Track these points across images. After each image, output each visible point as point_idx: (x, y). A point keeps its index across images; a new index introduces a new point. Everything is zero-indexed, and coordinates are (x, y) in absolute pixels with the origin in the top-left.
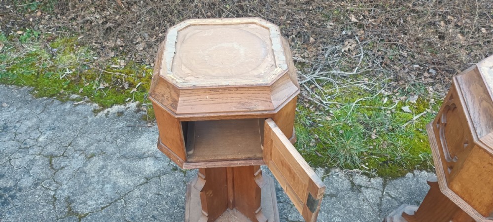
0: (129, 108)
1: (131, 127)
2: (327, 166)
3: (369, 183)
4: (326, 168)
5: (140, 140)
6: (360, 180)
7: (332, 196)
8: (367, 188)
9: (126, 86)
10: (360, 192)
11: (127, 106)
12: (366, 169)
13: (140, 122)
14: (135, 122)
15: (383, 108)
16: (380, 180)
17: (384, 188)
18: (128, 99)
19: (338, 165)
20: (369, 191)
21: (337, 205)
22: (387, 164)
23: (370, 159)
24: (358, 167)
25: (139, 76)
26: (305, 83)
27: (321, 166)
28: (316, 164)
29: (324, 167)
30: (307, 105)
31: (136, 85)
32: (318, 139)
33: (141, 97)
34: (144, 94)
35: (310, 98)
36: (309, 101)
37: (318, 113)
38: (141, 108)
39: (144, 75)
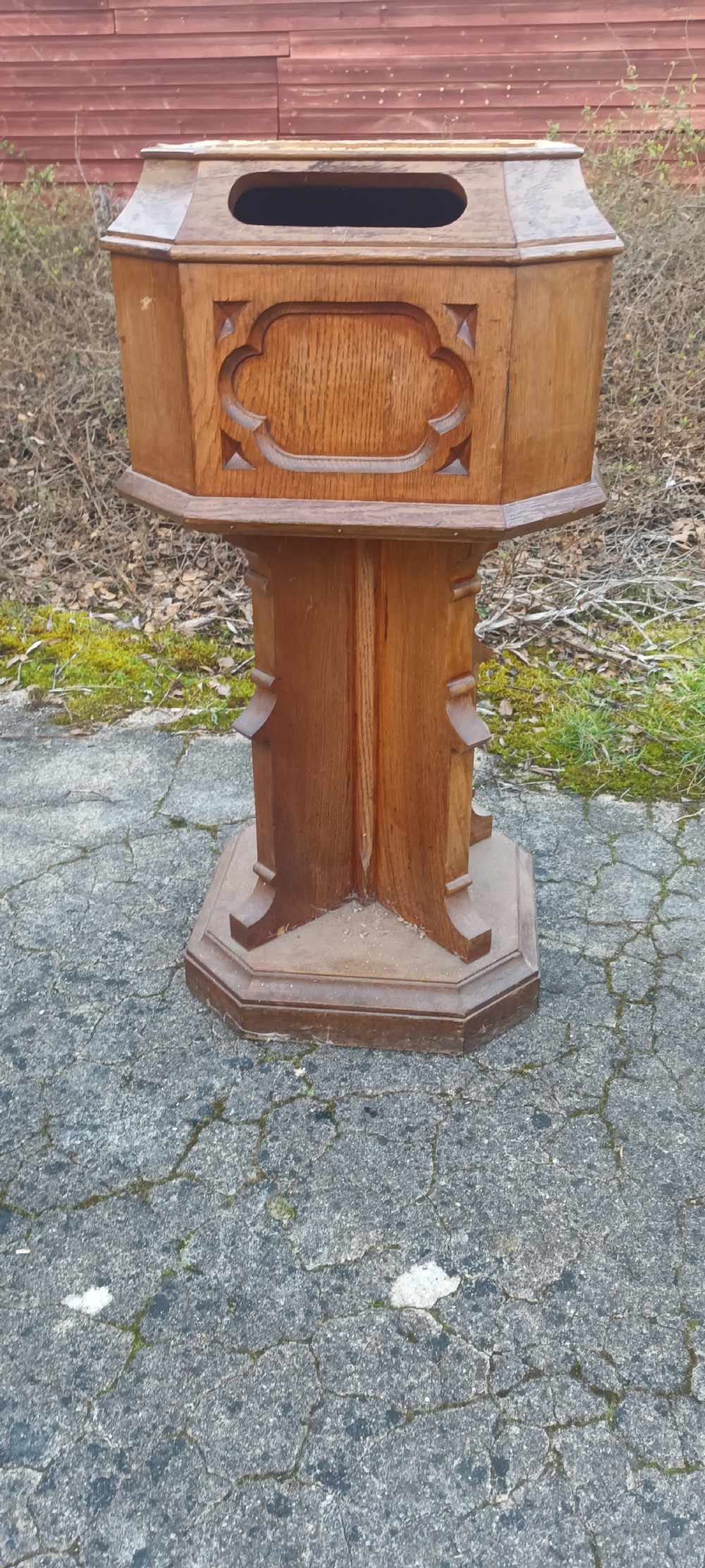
0: (4, 702)
1: (18, 739)
2: (688, 796)
4: (684, 799)
5: (51, 765)
13: (44, 730)
14: (28, 730)
18: (2, 681)
25: (34, 628)
26: (571, 616)
27: (666, 798)
28: (649, 793)
29: (676, 800)
30: (588, 666)
31: (24, 651)
32: (641, 734)
33: (43, 675)
34: (50, 667)
35: (593, 649)
36: (593, 656)
37: (628, 680)
38: (45, 700)
39: (50, 625)
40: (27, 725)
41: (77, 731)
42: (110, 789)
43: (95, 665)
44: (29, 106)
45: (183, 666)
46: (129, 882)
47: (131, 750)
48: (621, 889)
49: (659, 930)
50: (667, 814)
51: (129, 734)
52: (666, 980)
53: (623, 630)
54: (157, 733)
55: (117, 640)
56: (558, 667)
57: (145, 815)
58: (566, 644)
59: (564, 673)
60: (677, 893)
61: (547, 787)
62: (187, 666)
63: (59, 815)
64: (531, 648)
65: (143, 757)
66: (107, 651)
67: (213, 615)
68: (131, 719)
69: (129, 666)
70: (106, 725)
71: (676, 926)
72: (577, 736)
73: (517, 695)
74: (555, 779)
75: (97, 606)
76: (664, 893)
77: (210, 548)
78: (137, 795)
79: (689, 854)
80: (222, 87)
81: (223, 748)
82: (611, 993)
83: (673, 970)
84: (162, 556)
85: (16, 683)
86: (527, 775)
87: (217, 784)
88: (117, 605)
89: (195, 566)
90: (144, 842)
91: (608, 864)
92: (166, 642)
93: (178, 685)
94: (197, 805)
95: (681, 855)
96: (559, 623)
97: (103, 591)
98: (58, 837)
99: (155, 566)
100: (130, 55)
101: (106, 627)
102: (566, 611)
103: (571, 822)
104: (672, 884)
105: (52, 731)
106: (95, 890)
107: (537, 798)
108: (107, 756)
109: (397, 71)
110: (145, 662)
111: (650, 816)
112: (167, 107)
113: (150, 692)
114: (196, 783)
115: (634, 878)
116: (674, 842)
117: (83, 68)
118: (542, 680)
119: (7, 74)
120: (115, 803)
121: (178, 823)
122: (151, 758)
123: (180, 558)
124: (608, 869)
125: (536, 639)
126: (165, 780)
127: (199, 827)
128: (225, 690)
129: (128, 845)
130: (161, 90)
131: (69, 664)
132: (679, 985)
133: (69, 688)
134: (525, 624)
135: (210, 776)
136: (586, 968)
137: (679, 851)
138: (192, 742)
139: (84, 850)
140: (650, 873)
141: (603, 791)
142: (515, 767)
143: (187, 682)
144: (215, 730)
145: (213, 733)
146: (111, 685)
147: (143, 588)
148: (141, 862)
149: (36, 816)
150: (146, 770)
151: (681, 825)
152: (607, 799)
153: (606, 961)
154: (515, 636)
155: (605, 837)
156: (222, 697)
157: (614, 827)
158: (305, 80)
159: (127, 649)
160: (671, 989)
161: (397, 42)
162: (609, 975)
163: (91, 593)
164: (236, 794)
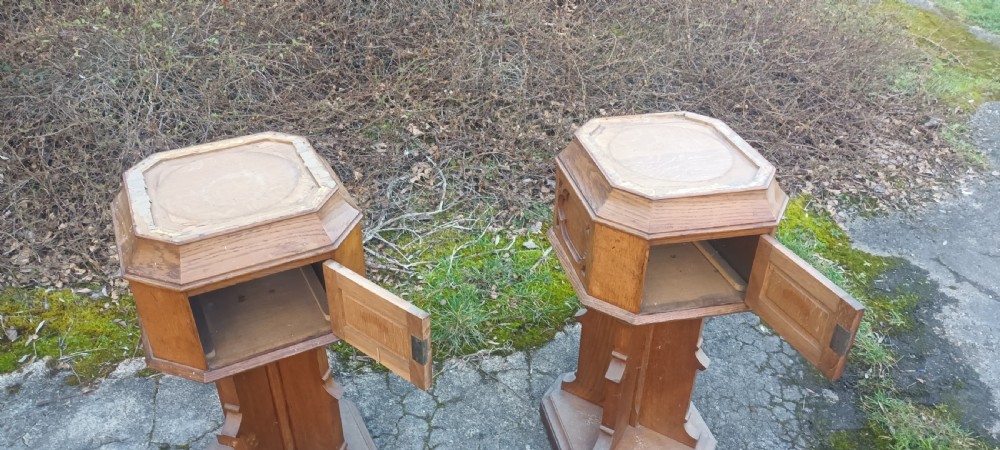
0: (30, 373)
1: (47, 404)
3: (506, 364)
5: (75, 420)
6: (491, 364)
7: (455, 400)
8: (505, 372)
9: (12, 335)
10: (497, 381)
11: (26, 371)
12: (497, 346)
13: (64, 392)
14: (53, 394)
15: (497, 251)
16: (520, 355)
17: (529, 365)
18: (25, 357)
19: (453, 353)
20: (509, 375)
21: (468, 411)
22: (525, 330)
23: (498, 329)
24: (485, 347)
31: (34, 329)
33: (51, 348)
34: (56, 340)
35: (380, 265)
36: (381, 271)
37: (400, 284)
38: (58, 367)
40: (50, 390)
41: (86, 390)
42: (117, 431)
43: (85, 334)
47: (124, 397)
48: (409, 432)
51: (119, 384)
54: (137, 379)
55: (96, 310)
60: (436, 428)
65: (133, 401)
66: (90, 321)
68: (117, 371)
69: (108, 330)
70: (103, 380)
75: (75, 282)
76: (430, 430)
78: (135, 432)
79: (440, 400)
87: (182, 411)
91: (402, 418)
94: (173, 431)
95: (437, 401)
101: (85, 301)
103: (380, 392)
104: (434, 422)
105: (69, 392)
107: (362, 380)
108: (110, 405)
110: (118, 324)
113: (126, 348)
114: (169, 413)
115: (415, 423)
116: (432, 394)
120: (123, 442)
121: (165, 448)
122: (138, 400)
124: (402, 421)
126: (150, 416)
127: (177, 448)
131: (67, 336)
133: (72, 354)
135: (177, 406)
137: (435, 399)
138: (161, 382)
140: (422, 418)
142: (348, 360)
146: (99, 348)
150: (137, 410)
151: (435, 381)
155: (399, 399)
157: (402, 390)
159: (104, 317)
164: (196, 417)
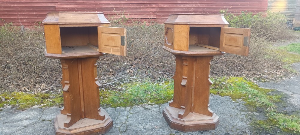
0: (6, 108)
1: (10, 113)
2: (131, 105)
3: (152, 107)
6: (148, 106)
7: (136, 113)
9: (3, 99)
10: (149, 109)
12: (150, 103)
16: (157, 105)
17: (160, 107)
19: (136, 104)
20: (153, 109)
21: (140, 115)
22: (159, 100)
23: (150, 100)
24: (146, 103)
25: (12, 95)
26: (112, 84)
27: (128, 106)
28: (125, 106)
29: (129, 106)
30: (115, 90)
31: (10, 99)
32: (123, 98)
33: (14, 103)
34: (16, 101)
35: (115, 88)
36: (115, 89)
37: (121, 91)
38: (15, 106)
39: (15, 95)
40: (12, 110)
41: (22, 110)
42: (30, 117)
43: (25, 100)
44: (6, 13)
45: (43, 98)
46: (35, 130)
47: (33, 112)
48: (121, 118)
49: (127, 123)
50: (128, 108)
51: (33, 109)
52: (128, 128)
53: (120, 85)
54: (38, 109)
55: (29, 95)
56: (110, 91)
57: (37, 120)
58: (111, 87)
59: (111, 91)
61: (109, 107)
62: (44, 98)
63: (20, 122)
64: (105, 89)
65: (36, 112)
66: (27, 97)
67: (48, 90)
68: (33, 107)
69: (32, 99)
70: (28, 109)
71: (129, 122)
72: (113, 99)
73: (104, 95)
74: (110, 106)
75: (25, 91)
76: (128, 118)
77: (47, 80)
78: (35, 118)
80: (45, 10)
81: (52, 109)
82: (120, 131)
83: (129, 127)
84: (38, 82)
85: (9, 104)
86: (106, 106)
87: (51, 114)
88: (29, 90)
89: (44, 83)
90: (37, 124)
92: (39, 94)
93: (42, 101)
94: (47, 118)
96: (110, 85)
97: (26, 88)
98: (20, 126)
99: (37, 84)
100: (27, 5)
101: (27, 94)
102: (111, 83)
103: (113, 111)
104: (129, 117)
105: (17, 111)
106: (28, 132)
107: (107, 109)
108: (29, 113)
109: (77, 9)
110: (35, 98)
111: (125, 109)
112: (35, 13)
113: (36, 103)
114: (47, 114)
115: (123, 117)
116: (129, 112)
117: (18, 7)
118: (107, 93)
119: (2, 8)
120: (31, 119)
121: (43, 120)
122: (38, 112)
123: (41, 82)
124: (119, 116)
125: (106, 87)
126: (41, 115)
127: (47, 120)
128: (51, 100)
129: (34, 125)
130: (33, 11)
131: (19, 100)
132: (130, 129)
133: (20, 104)
134: (104, 85)
135: (49, 113)
136: (116, 129)
137: (130, 113)
138: (45, 109)
139: (25, 127)
140: (125, 116)
141: (118, 107)
142: (104, 105)
143: (44, 100)
144: (50, 107)
145: (49, 107)
146: (29, 102)
147: (34, 87)
148: (37, 127)
149: (15, 123)
150: (37, 114)
151: (130, 109)
152: (119, 108)
153: (119, 128)
154: (103, 87)
155: (118, 112)
156: (51, 102)
157: (120, 111)
158: (61, 10)
160: (129, 129)
161: (77, 5)
162: (119, 129)
163: (24, 89)
164: (54, 115)
